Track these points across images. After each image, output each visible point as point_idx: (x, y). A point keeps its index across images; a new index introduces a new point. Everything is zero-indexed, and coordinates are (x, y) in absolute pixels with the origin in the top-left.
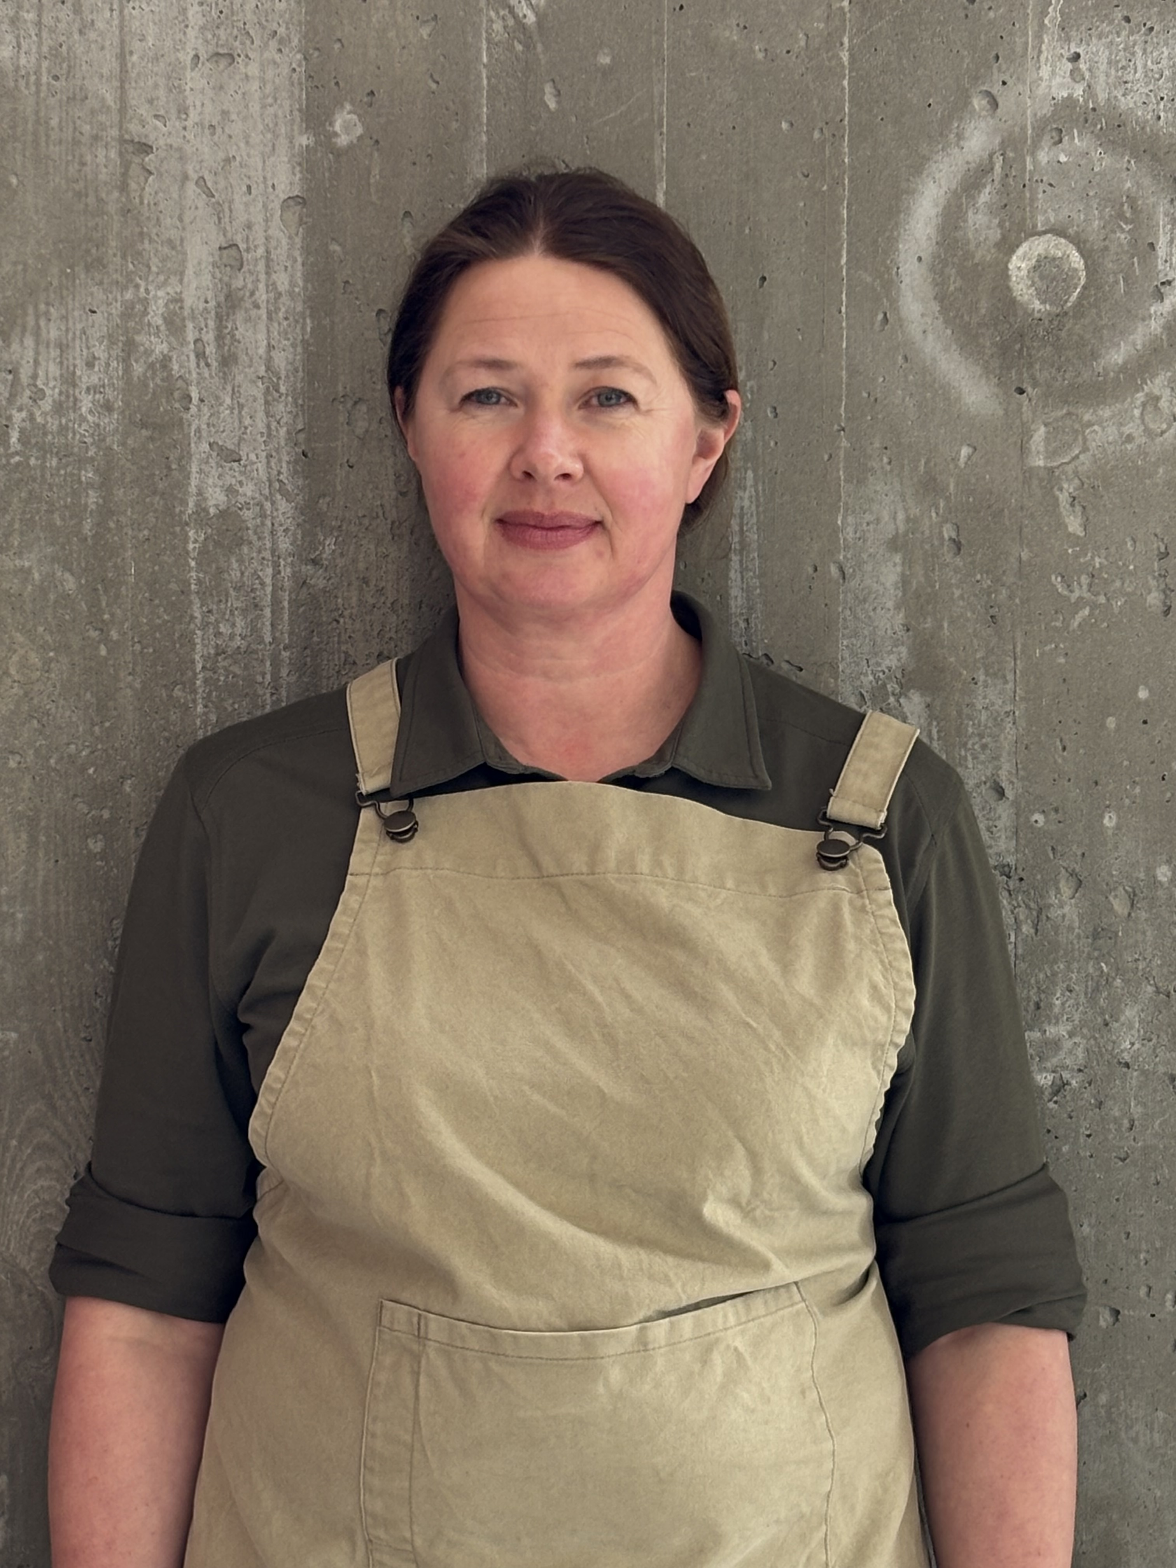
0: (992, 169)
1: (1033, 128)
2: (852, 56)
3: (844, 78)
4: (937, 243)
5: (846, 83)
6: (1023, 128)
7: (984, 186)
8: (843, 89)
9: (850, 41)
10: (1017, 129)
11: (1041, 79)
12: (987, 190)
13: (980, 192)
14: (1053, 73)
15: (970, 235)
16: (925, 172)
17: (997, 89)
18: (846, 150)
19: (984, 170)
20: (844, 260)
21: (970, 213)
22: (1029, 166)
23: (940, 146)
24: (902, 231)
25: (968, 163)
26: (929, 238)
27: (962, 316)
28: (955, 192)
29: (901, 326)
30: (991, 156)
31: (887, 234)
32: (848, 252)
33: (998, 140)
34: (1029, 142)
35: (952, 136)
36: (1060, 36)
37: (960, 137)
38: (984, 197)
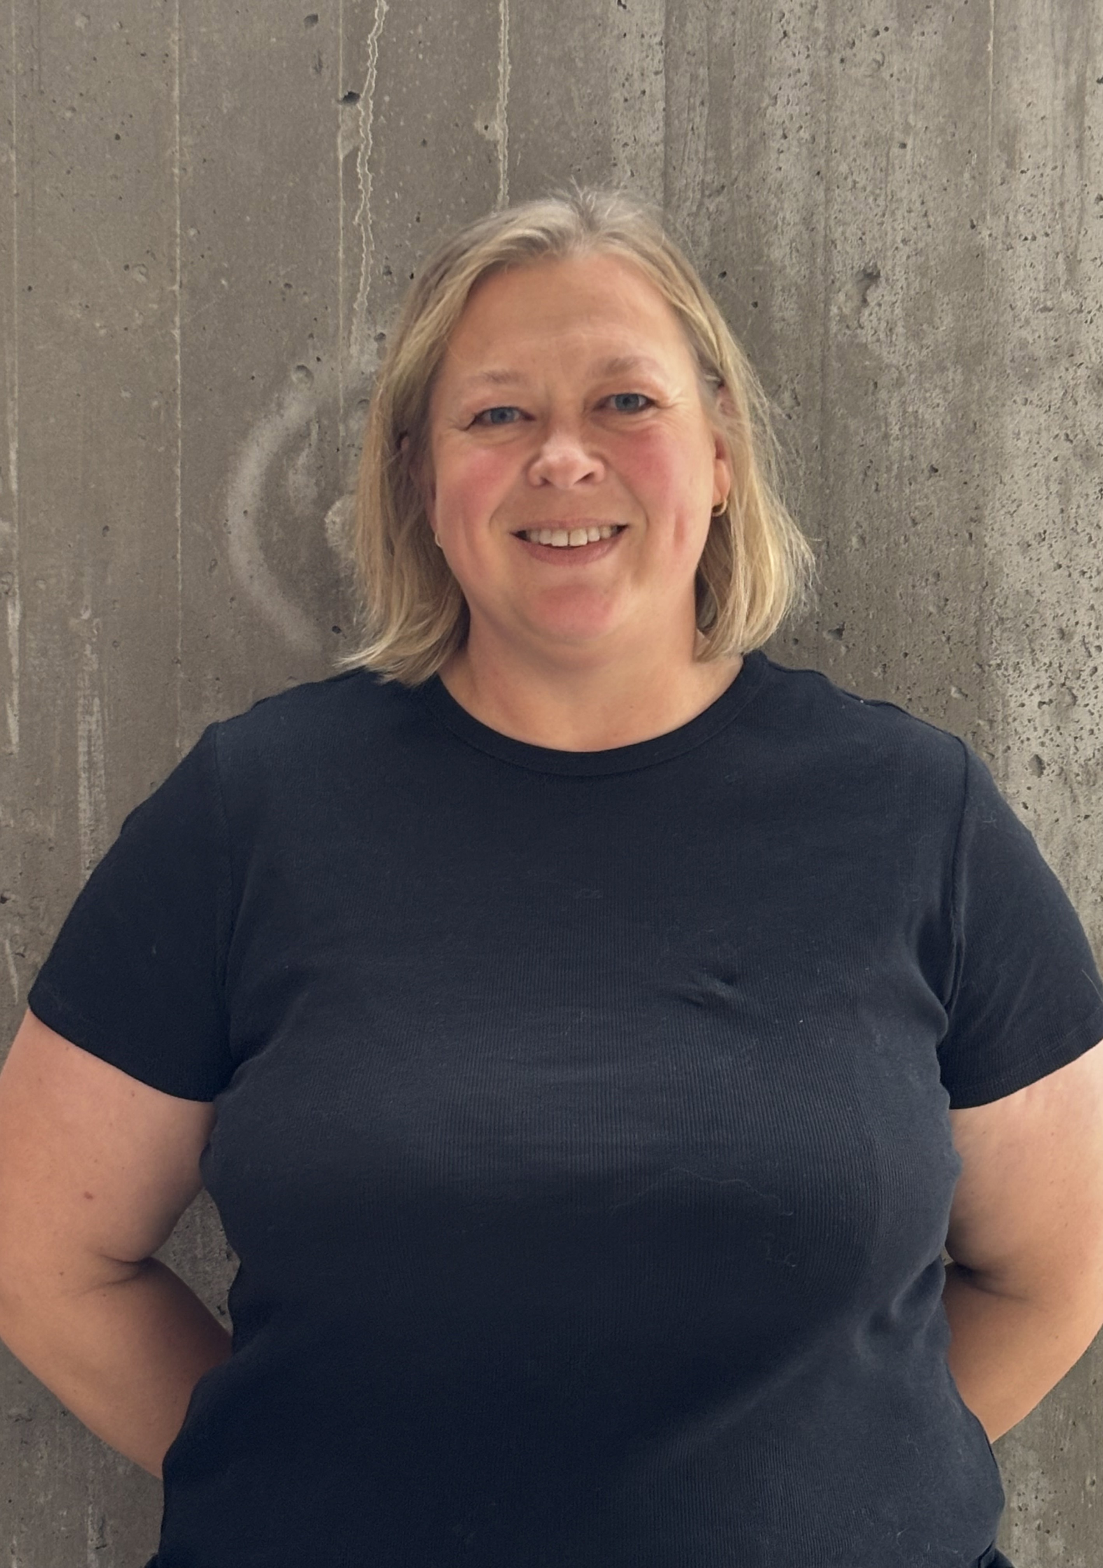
0: (309, 435)
1: (345, 400)
2: (183, 334)
3: (176, 353)
4: (262, 499)
5: (178, 357)
6: (336, 400)
7: (303, 450)
8: (175, 363)
9: (182, 319)
10: (330, 400)
11: (351, 357)
12: (304, 454)
13: (299, 455)
14: (362, 352)
15: (291, 494)
16: (250, 437)
17: (312, 365)
18: (179, 416)
19: (302, 435)
20: (178, 514)
21: (291, 473)
22: (342, 433)
23: (263, 415)
24: (230, 487)
25: (287, 429)
26: (254, 495)
27: (285, 563)
28: (276, 454)
29: (230, 572)
30: (308, 424)
31: (217, 490)
32: (183, 506)
33: (313, 410)
34: (342, 411)
35: (273, 405)
36: (366, 318)
37: (280, 406)
38: (302, 460)
